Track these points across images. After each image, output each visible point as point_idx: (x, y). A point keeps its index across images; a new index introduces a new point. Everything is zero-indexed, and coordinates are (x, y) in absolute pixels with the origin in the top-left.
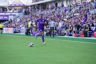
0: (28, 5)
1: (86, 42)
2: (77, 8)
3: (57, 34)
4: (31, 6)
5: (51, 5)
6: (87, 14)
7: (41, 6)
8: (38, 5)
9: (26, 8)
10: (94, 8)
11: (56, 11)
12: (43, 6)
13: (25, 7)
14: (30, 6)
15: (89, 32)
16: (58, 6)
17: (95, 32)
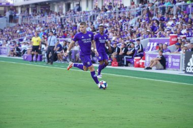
0: (16, 4)
1: (119, 74)
2: (105, 14)
3: (68, 59)
4: (22, 7)
5: (58, 6)
6: (123, 26)
7: (40, 6)
8: (34, 6)
9: (12, 10)
10: (134, 15)
11: (67, 18)
12: (44, 8)
13: (11, 8)
14: (20, 6)
15: (126, 58)
16: (72, 8)
17: (135, 58)
